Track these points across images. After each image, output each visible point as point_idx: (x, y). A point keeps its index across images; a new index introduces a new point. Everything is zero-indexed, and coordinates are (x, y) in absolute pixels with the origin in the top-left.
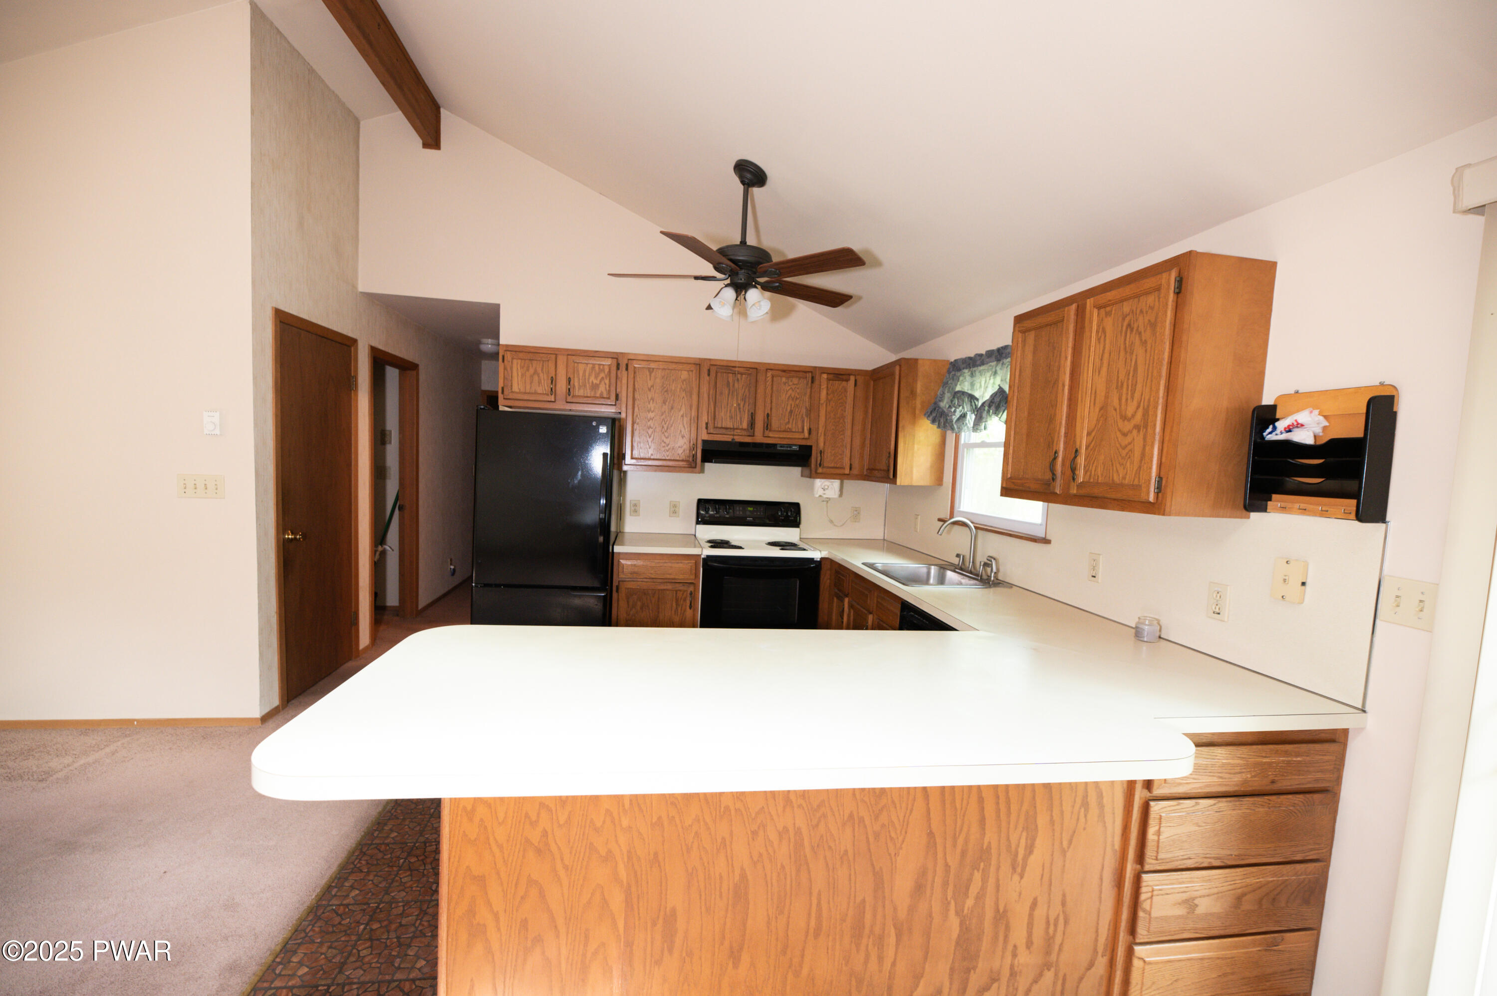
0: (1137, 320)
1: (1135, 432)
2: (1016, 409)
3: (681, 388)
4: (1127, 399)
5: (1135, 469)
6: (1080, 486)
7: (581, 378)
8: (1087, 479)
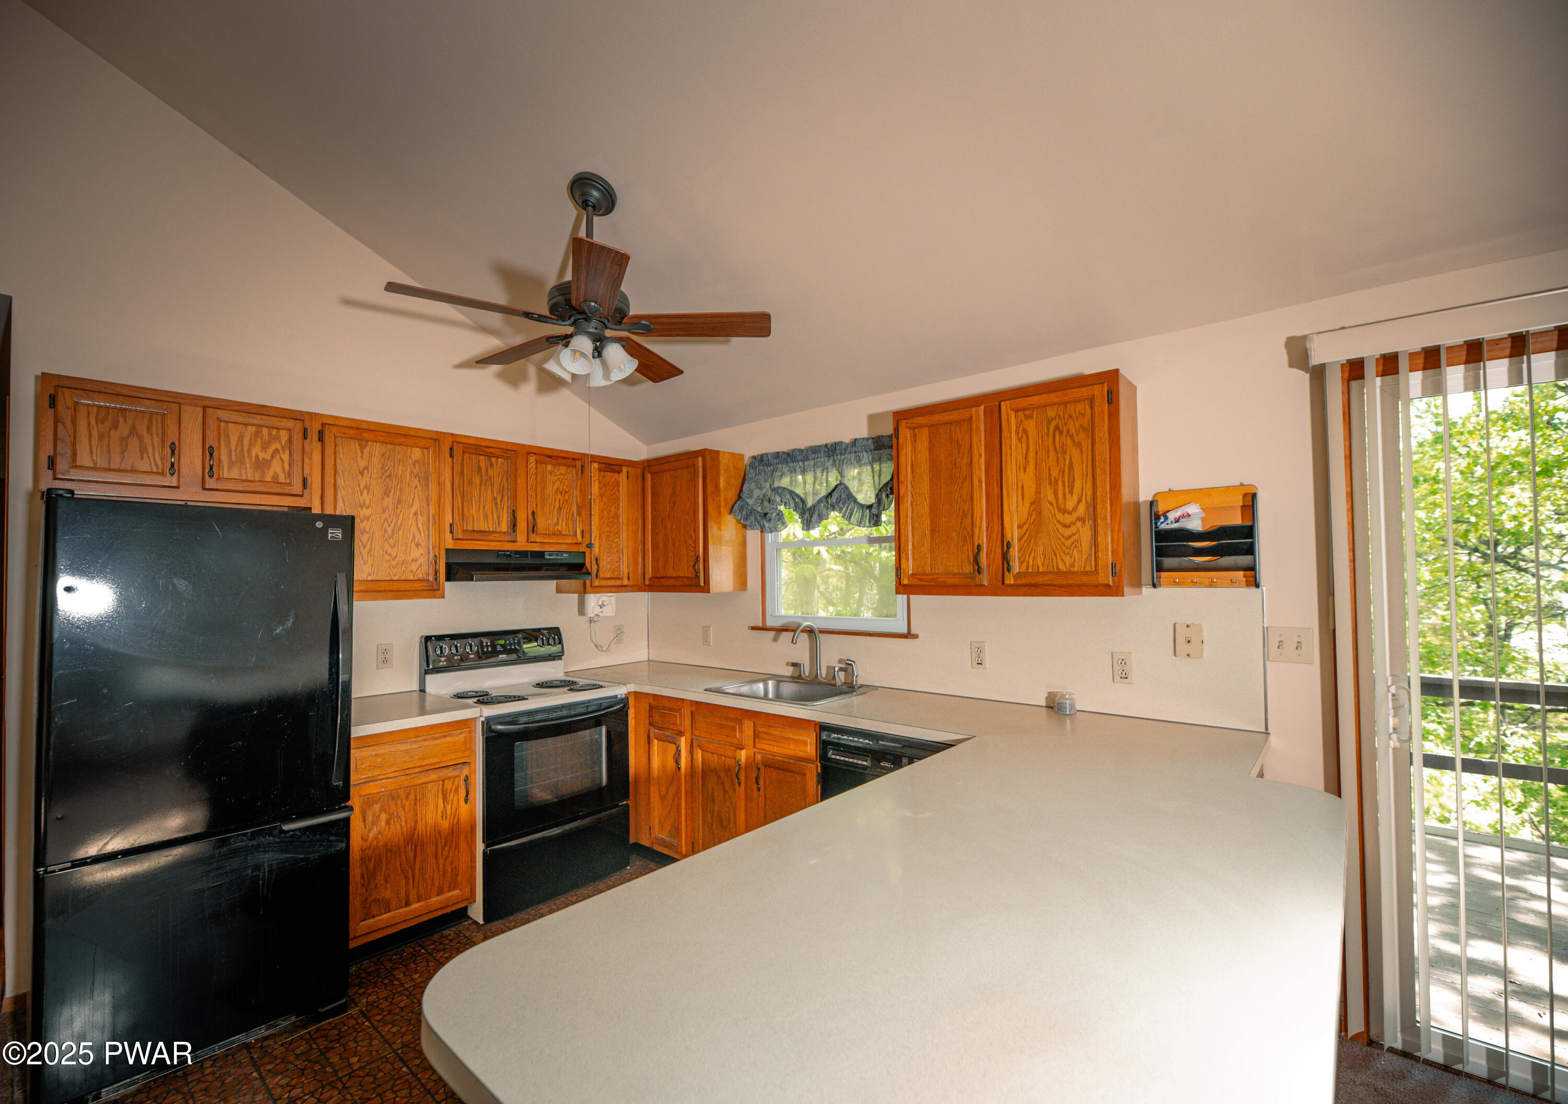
0: (1065, 424)
1: (1079, 524)
2: (912, 505)
3: (412, 472)
4: (1064, 495)
5: (1085, 557)
6: (1018, 576)
7: (233, 449)
8: (1023, 569)
